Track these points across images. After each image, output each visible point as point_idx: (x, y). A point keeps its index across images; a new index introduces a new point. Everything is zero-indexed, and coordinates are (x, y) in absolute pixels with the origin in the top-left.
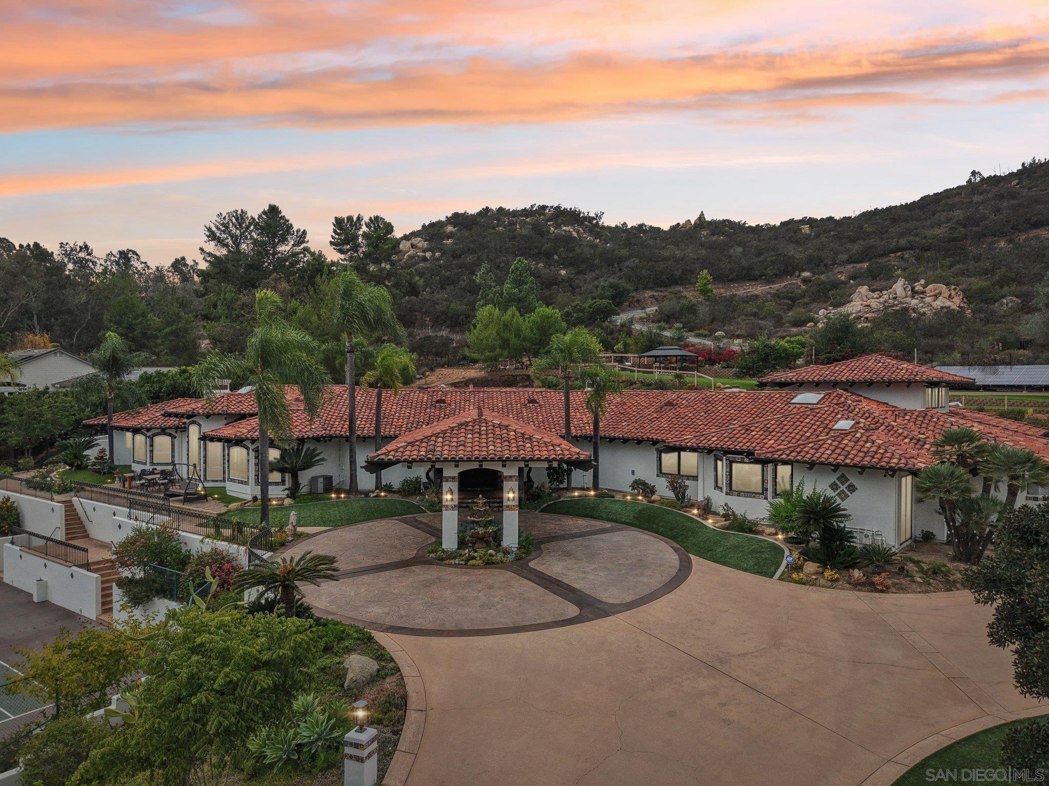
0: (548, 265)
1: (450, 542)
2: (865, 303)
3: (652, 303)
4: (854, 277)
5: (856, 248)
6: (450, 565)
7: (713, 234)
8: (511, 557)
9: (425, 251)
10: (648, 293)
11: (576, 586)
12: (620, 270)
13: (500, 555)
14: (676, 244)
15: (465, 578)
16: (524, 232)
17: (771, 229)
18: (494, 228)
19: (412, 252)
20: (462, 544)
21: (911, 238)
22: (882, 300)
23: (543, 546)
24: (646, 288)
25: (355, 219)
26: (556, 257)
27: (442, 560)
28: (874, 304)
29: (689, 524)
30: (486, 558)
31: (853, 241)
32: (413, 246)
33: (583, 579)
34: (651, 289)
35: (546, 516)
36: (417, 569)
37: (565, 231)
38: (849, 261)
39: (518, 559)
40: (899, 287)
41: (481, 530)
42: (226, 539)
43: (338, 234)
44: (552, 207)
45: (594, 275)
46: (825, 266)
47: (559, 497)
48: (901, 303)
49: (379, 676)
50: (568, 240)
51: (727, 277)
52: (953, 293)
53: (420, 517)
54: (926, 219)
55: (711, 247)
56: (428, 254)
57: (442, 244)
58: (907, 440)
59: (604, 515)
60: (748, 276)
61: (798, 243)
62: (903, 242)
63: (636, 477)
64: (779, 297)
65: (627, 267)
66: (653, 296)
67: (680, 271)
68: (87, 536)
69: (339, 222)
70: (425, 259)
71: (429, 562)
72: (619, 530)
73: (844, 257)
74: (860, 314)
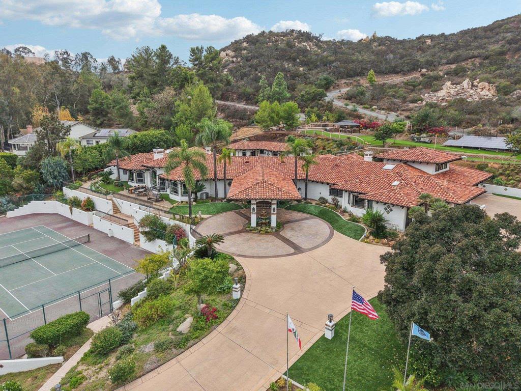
0: (294, 65)
1: (254, 223)
2: (448, 91)
3: (345, 86)
4: (447, 74)
5: (452, 56)
6: (254, 233)
7: (380, 45)
8: (274, 230)
9: (233, 57)
10: (343, 81)
11: (294, 242)
12: (330, 68)
13: (270, 230)
14: (360, 52)
15: (259, 238)
16: (283, 46)
17: (411, 41)
18: (267, 44)
19: (227, 58)
20: (258, 224)
21: (481, 51)
22: (456, 90)
23: (285, 225)
24: (342, 78)
25: (200, 48)
26: (298, 60)
27: (251, 230)
28: (452, 91)
29: (337, 217)
30: (266, 231)
31: (451, 50)
32: (227, 55)
33: (296, 239)
34: (345, 78)
35: (287, 211)
36: (244, 234)
37: (303, 45)
38: (447, 63)
39: (276, 231)
40: (466, 83)
41: (264, 221)
42: (177, 220)
43: (193, 56)
44: (297, 31)
45: (317, 71)
46: (434, 66)
47: (292, 203)
48: (465, 92)
49: (237, 270)
50: (304, 51)
51: (383, 72)
52: (491, 87)
53: (242, 211)
54: (493, 37)
55: (377, 54)
56: (235, 59)
57: (241, 53)
58: (415, 192)
59: (308, 212)
60: (394, 71)
61: (423, 51)
62: (476, 53)
63: (321, 196)
64: (407, 84)
65: (334, 66)
66: (346, 83)
67: (360, 68)
68: (120, 212)
69: (193, 50)
70: (233, 62)
71: (247, 231)
72: (312, 218)
73: (444, 61)
74: (444, 97)
